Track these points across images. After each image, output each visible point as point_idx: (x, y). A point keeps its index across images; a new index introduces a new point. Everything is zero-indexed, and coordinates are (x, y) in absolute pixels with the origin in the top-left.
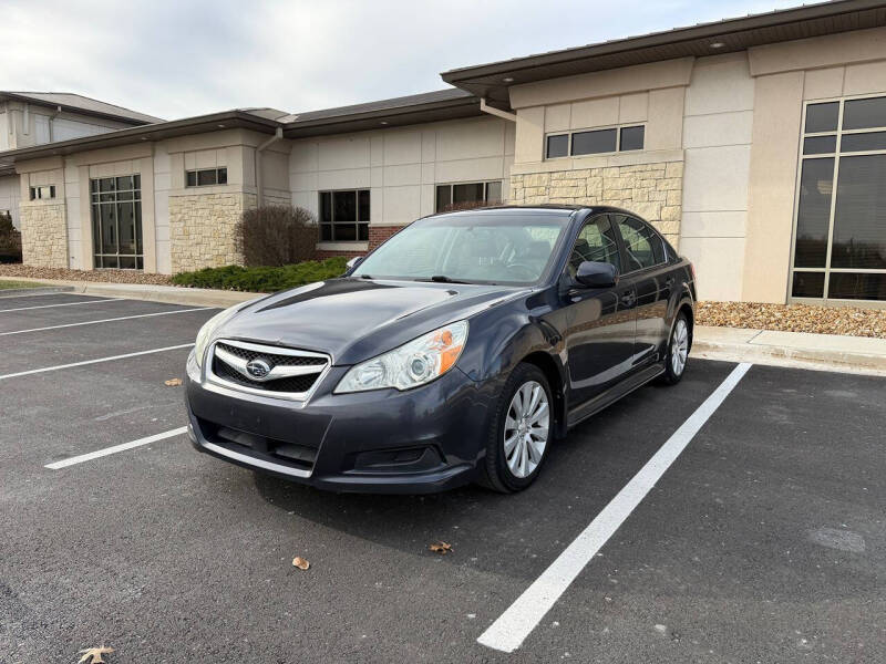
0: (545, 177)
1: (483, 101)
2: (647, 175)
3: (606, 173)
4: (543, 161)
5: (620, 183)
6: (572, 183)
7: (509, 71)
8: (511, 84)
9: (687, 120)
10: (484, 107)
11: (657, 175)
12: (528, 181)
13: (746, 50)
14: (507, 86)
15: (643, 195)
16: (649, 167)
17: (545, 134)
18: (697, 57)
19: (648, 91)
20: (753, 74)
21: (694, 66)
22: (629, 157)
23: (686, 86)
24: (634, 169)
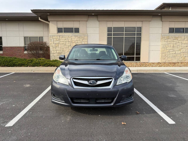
0: (58, 37)
1: (39, 18)
2: (81, 38)
3: (72, 37)
4: (57, 33)
5: (75, 39)
6: (65, 39)
7: (49, 12)
8: (49, 15)
9: (87, 28)
10: (40, 19)
11: (83, 38)
12: (54, 37)
13: (97, 16)
14: (47, 15)
15: (80, 42)
16: (81, 37)
17: (57, 27)
18: (88, 16)
19: (79, 21)
20: (99, 20)
21: (88, 17)
22: (77, 34)
23: (87, 21)
24: (78, 37)
